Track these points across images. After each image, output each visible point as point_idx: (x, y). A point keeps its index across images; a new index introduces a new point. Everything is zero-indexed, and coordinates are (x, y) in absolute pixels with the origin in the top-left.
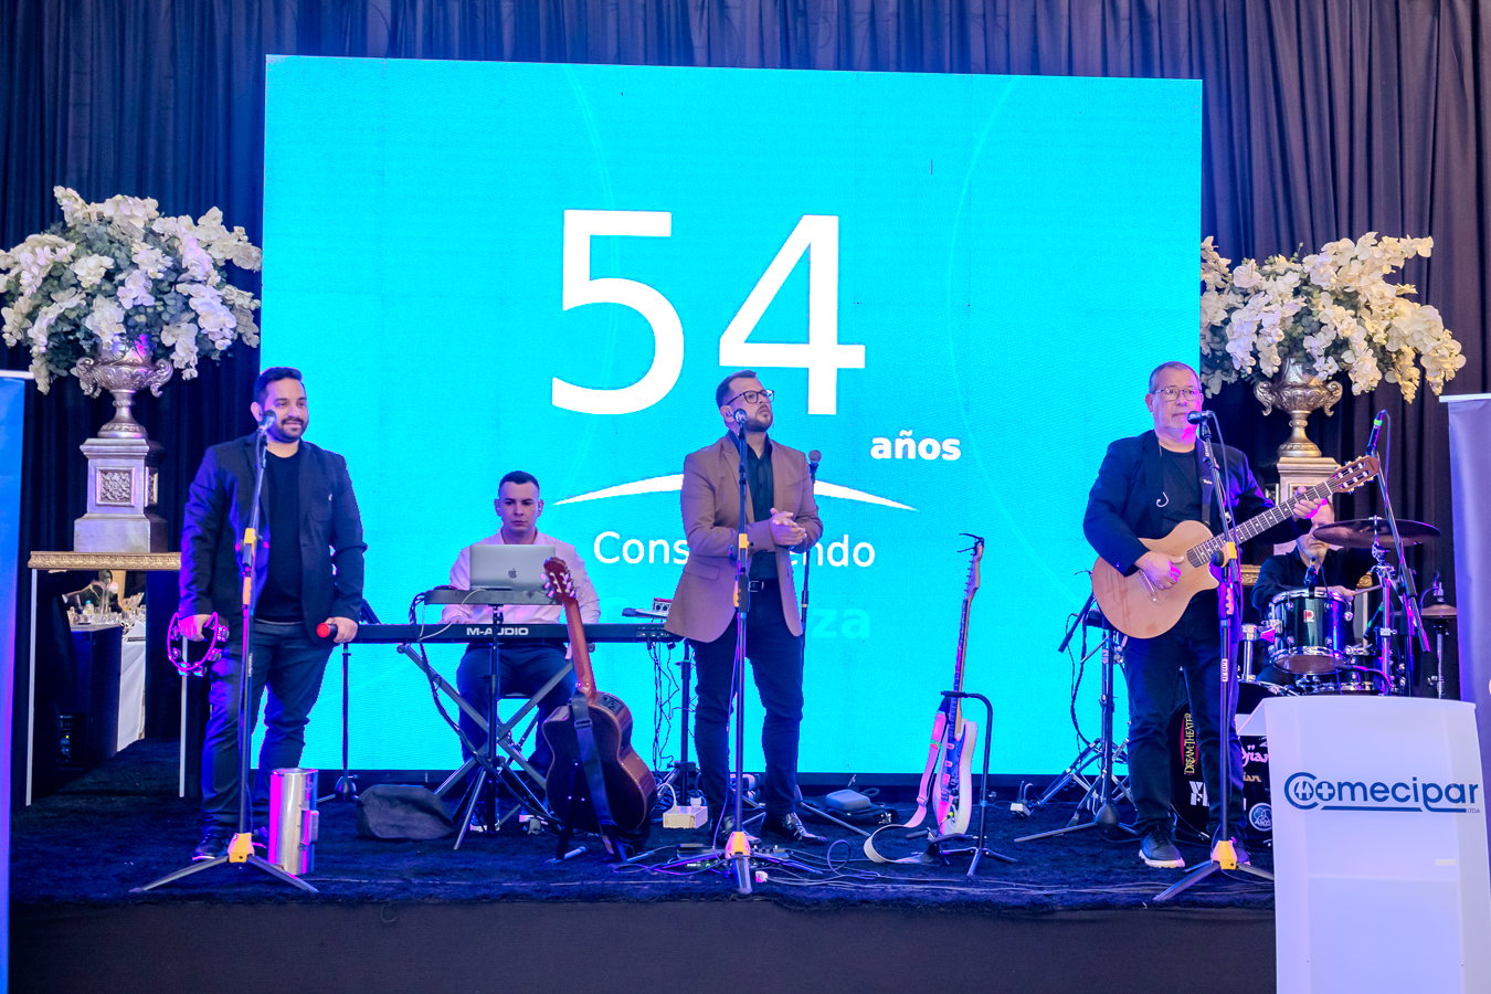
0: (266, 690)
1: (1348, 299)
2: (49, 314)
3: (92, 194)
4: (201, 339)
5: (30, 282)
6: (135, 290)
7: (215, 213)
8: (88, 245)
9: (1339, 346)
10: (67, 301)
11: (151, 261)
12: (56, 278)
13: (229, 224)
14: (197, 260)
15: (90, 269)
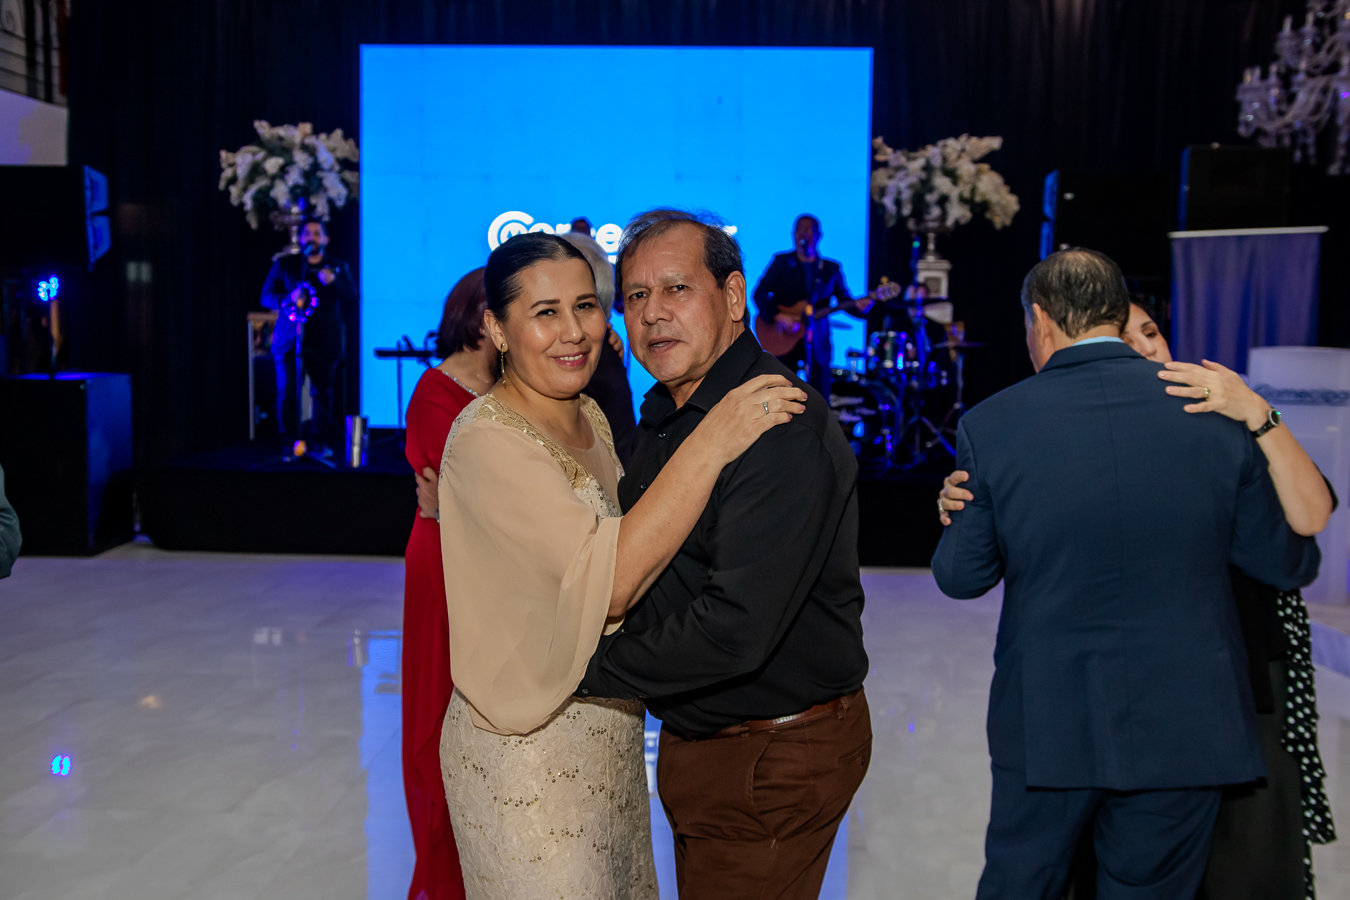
0: (308, 380)
1: (952, 175)
2: (253, 189)
3: (275, 123)
4: (331, 202)
5: (242, 172)
6: (294, 177)
7: (338, 133)
8: (272, 152)
9: (943, 200)
10: (262, 182)
11: (302, 160)
12: (256, 170)
13: (346, 137)
14: (326, 158)
15: (273, 165)
